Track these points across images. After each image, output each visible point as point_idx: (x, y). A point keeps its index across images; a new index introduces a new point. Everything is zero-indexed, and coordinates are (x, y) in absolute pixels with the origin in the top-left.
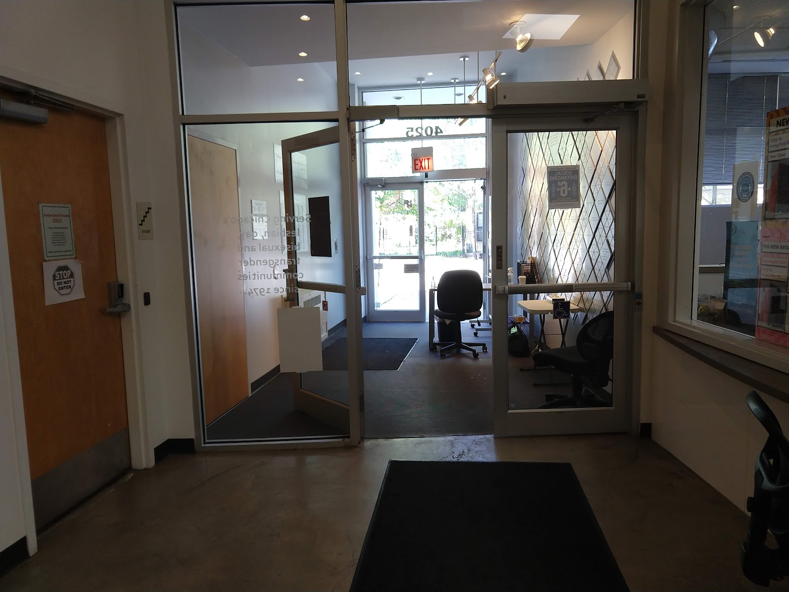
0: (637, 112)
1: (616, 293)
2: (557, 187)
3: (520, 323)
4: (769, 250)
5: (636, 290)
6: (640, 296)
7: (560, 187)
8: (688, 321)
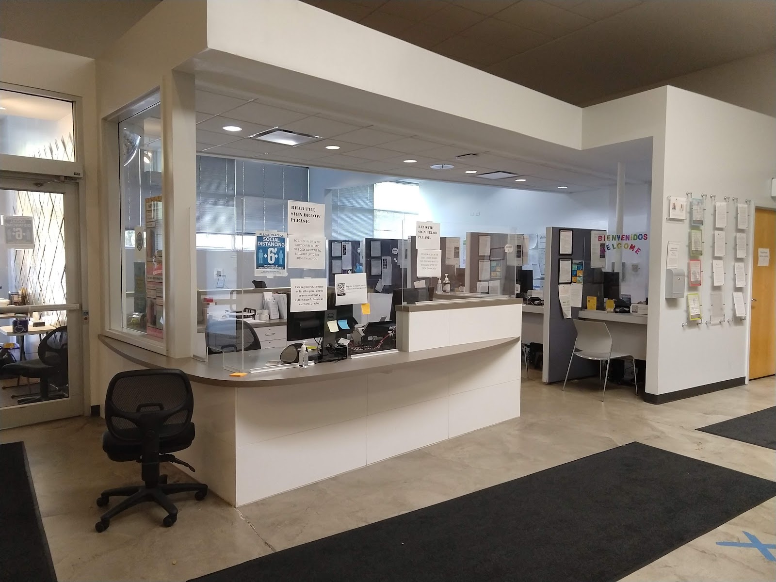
0: (78, 183)
1: (70, 312)
2: (12, 231)
3: (9, 349)
4: (153, 280)
5: (84, 309)
6: (87, 313)
7: (15, 232)
8: (120, 329)
